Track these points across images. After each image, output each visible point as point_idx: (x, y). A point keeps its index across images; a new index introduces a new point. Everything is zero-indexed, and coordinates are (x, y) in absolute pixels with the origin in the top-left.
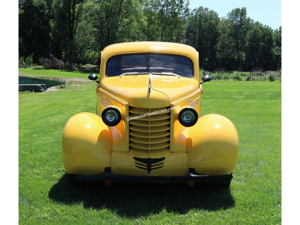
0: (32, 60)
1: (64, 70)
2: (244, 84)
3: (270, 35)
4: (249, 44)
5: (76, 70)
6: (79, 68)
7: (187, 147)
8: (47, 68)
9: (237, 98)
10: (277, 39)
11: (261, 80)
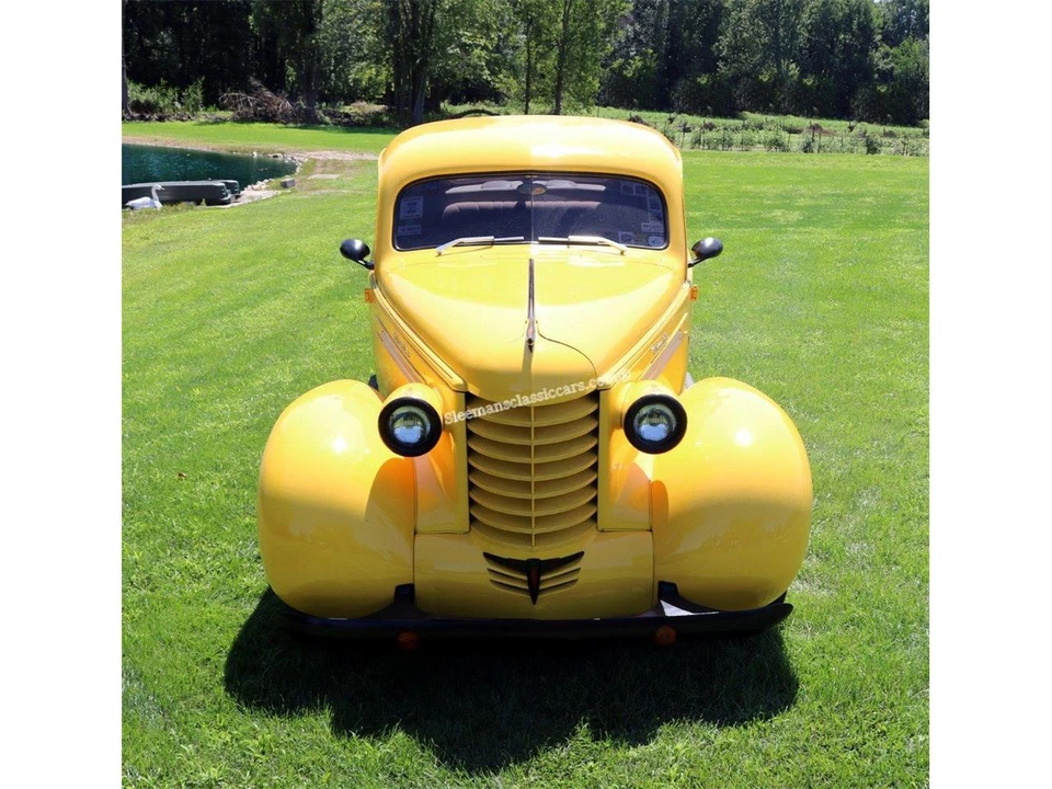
0: (199, 96)
1: (291, 125)
2: (798, 165)
3: (867, 12)
4: (809, 40)
5: (327, 124)
6: (332, 115)
7: (651, 511)
8: (243, 119)
9: (782, 221)
10: (885, 23)
11: (844, 150)
